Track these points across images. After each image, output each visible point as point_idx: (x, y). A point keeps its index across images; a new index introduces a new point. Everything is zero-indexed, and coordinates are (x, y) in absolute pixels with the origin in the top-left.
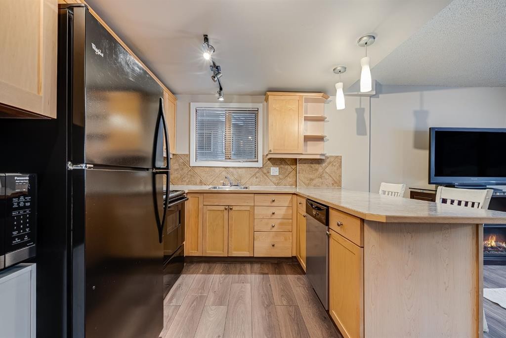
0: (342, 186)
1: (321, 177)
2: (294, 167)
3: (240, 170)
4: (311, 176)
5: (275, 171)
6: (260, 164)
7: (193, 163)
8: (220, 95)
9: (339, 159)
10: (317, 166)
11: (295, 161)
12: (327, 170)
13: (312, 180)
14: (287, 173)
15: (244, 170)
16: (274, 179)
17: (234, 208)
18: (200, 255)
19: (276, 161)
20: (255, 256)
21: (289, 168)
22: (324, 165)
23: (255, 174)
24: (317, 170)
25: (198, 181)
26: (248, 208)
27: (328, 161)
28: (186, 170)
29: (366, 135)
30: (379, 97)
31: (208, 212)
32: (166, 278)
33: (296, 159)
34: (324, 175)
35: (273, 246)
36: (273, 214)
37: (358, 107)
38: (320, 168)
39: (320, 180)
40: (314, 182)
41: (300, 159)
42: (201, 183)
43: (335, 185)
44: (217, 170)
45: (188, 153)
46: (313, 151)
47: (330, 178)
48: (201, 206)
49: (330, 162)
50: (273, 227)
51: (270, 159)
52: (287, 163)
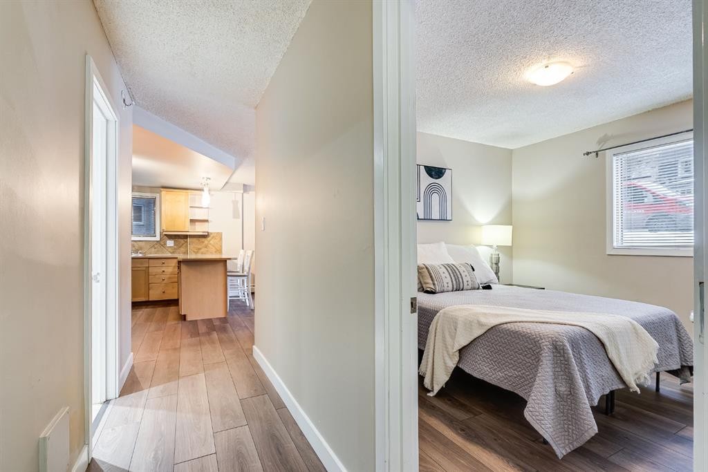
0: (223, 252)
1: (206, 247)
2: (186, 240)
4: (198, 247)
5: (170, 243)
6: (158, 238)
9: (220, 235)
10: (203, 239)
11: (186, 237)
12: (211, 242)
13: (200, 249)
14: (181, 244)
15: (144, 242)
16: (170, 249)
19: (170, 237)
20: (150, 300)
21: (182, 241)
22: (208, 239)
23: (153, 246)
24: (203, 242)
26: (144, 269)
27: (212, 235)
29: (239, 218)
30: (250, 194)
33: (187, 235)
34: (209, 245)
35: (164, 292)
36: (164, 271)
37: (234, 200)
38: (206, 241)
39: (206, 249)
40: (202, 250)
41: (190, 235)
43: (217, 251)
46: (199, 229)
47: (214, 248)
49: (213, 237)
50: (163, 280)
51: (166, 235)
52: (180, 238)
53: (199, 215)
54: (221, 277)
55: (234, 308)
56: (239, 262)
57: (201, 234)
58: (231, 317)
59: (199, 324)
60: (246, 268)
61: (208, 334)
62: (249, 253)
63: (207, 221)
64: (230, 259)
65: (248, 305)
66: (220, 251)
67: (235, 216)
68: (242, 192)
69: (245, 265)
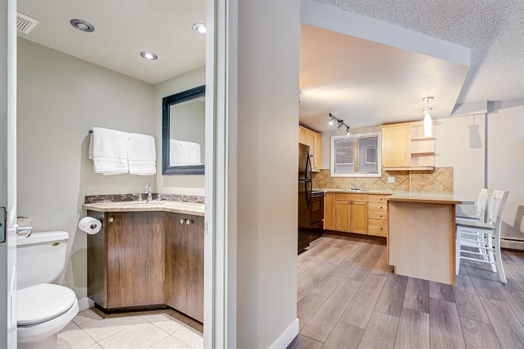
0: (455, 191)
1: (432, 184)
2: (407, 176)
3: (364, 179)
4: (423, 183)
5: (391, 179)
6: (379, 175)
7: (332, 175)
8: (348, 132)
9: (450, 170)
10: (428, 175)
11: (408, 172)
12: (438, 178)
13: (424, 186)
14: (402, 181)
15: (367, 179)
16: (391, 186)
17: (355, 203)
18: (334, 230)
19: (391, 173)
20: (369, 234)
21: (403, 177)
22: (435, 174)
23: (375, 182)
24: (428, 178)
25: (336, 186)
26: (364, 203)
27: (439, 171)
28: (328, 180)
29: (480, 147)
30: (497, 112)
31: (338, 205)
32: (311, 237)
33: (409, 171)
34: (435, 182)
35: (382, 229)
36: (381, 208)
37: (472, 124)
38: (431, 177)
39: (431, 186)
40: (426, 188)
41: (412, 171)
42: (337, 187)
43: (446, 190)
44: (348, 179)
45: (329, 168)
46: (423, 164)
47: (441, 185)
48: (334, 201)
49: (441, 173)
50: (381, 216)
51: (387, 171)
52: (401, 173)
53: (423, 147)
54: (445, 228)
55: (470, 270)
56: (480, 206)
57: (425, 169)
58: (462, 289)
59: (410, 284)
60: (492, 216)
61: (416, 315)
62: (499, 195)
63: (433, 154)
64: (461, 203)
65: (495, 270)
66: (450, 190)
67: (474, 144)
68: (486, 111)
69: (490, 211)
